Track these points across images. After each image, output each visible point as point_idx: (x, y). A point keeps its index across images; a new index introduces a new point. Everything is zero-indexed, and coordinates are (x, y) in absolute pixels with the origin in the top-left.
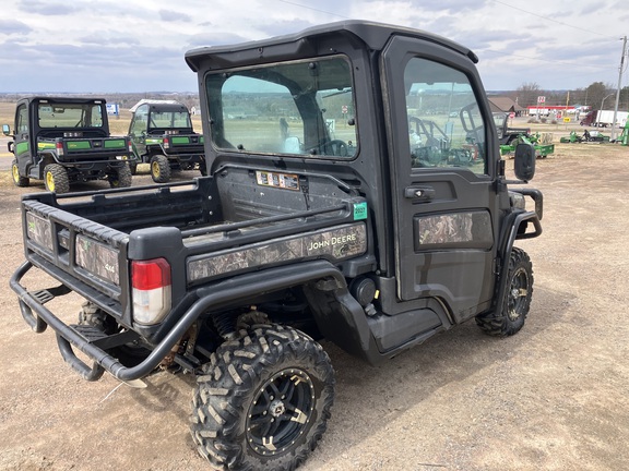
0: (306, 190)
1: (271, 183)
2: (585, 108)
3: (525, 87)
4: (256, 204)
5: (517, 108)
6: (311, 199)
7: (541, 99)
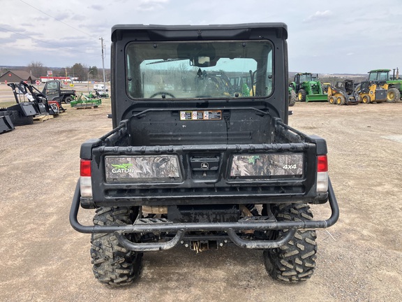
0: (227, 119)
1: (195, 118)
2: (76, 78)
3: (33, 64)
4: (175, 134)
5: (33, 78)
6: (232, 124)
7: (50, 73)
